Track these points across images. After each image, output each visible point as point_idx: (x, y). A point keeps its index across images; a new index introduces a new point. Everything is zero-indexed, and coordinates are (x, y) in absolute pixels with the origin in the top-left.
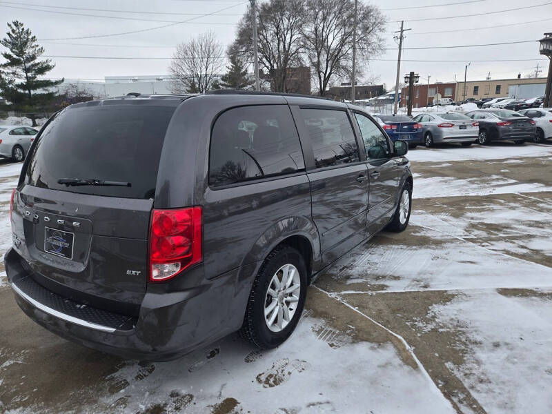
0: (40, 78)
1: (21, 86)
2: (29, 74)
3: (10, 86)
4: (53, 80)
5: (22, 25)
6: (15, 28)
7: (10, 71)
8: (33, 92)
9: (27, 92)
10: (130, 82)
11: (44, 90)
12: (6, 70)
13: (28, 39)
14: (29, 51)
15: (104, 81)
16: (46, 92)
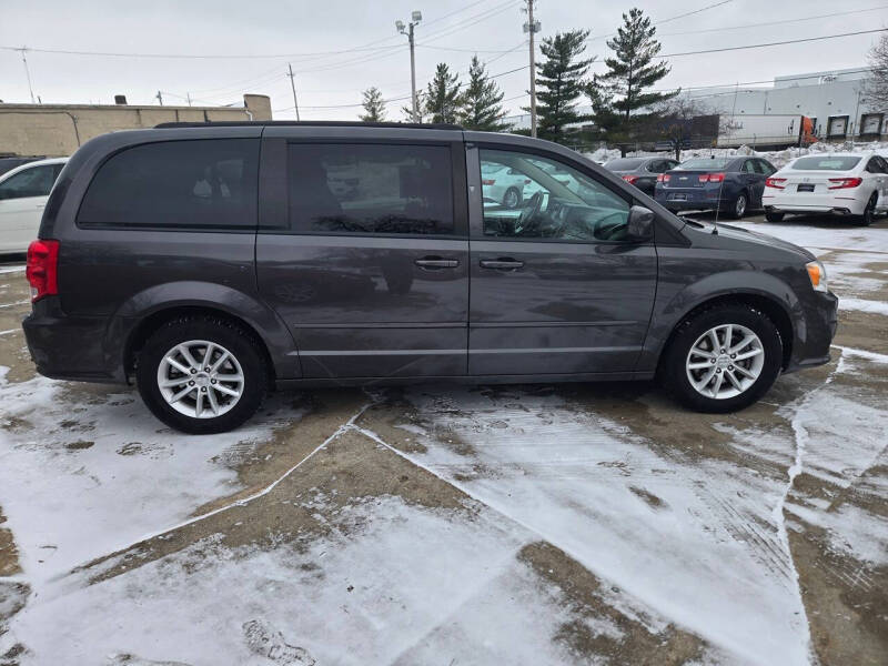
0: (646, 91)
1: (619, 105)
2: (633, 87)
3: (605, 106)
4: (663, 94)
5: (640, 13)
6: (630, 19)
7: (610, 85)
8: (632, 113)
9: (625, 112)
10: (820, 81)
11: (648, 109)
12: (605, 84)
13: (642, 34)
14: (641, 51)
15: (772, 85)
16: (648, 113)
